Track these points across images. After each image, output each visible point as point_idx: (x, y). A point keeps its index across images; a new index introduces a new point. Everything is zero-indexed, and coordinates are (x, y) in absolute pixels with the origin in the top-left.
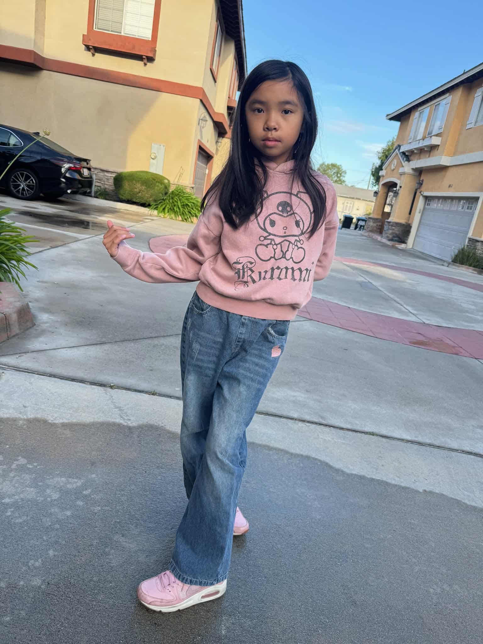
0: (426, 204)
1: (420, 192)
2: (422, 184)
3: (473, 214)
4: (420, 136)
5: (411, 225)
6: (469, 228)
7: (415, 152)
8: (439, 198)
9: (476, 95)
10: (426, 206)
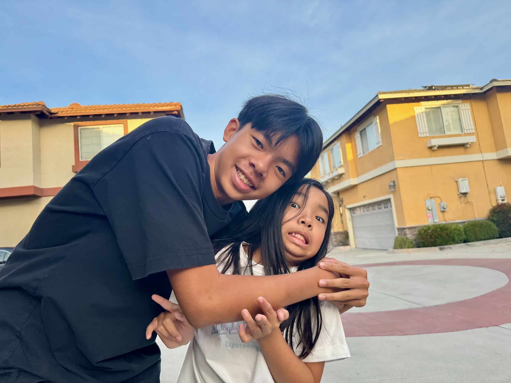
0: (352, 214)
1: (344, 206)
2: (342, 201)
3: (391, 211)
4: (328, 170)
5: (347, 231)
6: (393, 221)
7: (329, 181)
8: (360, 207)
9: (356, 137)
10: (353, 215)
